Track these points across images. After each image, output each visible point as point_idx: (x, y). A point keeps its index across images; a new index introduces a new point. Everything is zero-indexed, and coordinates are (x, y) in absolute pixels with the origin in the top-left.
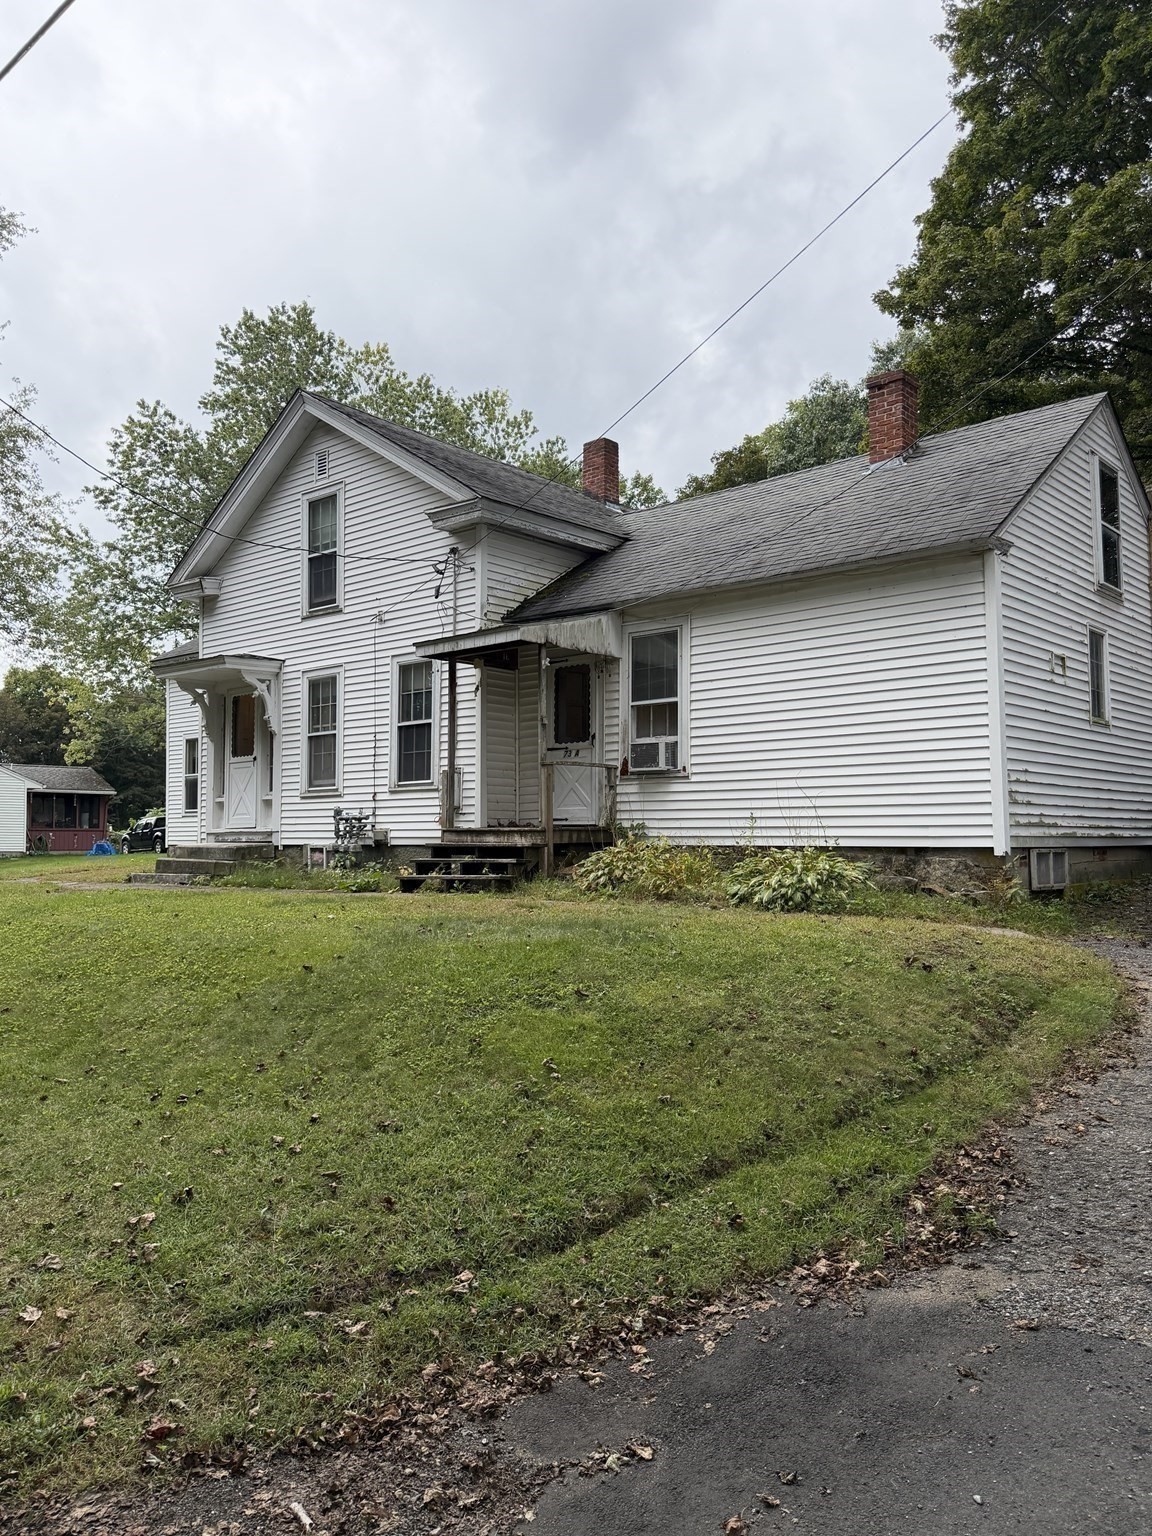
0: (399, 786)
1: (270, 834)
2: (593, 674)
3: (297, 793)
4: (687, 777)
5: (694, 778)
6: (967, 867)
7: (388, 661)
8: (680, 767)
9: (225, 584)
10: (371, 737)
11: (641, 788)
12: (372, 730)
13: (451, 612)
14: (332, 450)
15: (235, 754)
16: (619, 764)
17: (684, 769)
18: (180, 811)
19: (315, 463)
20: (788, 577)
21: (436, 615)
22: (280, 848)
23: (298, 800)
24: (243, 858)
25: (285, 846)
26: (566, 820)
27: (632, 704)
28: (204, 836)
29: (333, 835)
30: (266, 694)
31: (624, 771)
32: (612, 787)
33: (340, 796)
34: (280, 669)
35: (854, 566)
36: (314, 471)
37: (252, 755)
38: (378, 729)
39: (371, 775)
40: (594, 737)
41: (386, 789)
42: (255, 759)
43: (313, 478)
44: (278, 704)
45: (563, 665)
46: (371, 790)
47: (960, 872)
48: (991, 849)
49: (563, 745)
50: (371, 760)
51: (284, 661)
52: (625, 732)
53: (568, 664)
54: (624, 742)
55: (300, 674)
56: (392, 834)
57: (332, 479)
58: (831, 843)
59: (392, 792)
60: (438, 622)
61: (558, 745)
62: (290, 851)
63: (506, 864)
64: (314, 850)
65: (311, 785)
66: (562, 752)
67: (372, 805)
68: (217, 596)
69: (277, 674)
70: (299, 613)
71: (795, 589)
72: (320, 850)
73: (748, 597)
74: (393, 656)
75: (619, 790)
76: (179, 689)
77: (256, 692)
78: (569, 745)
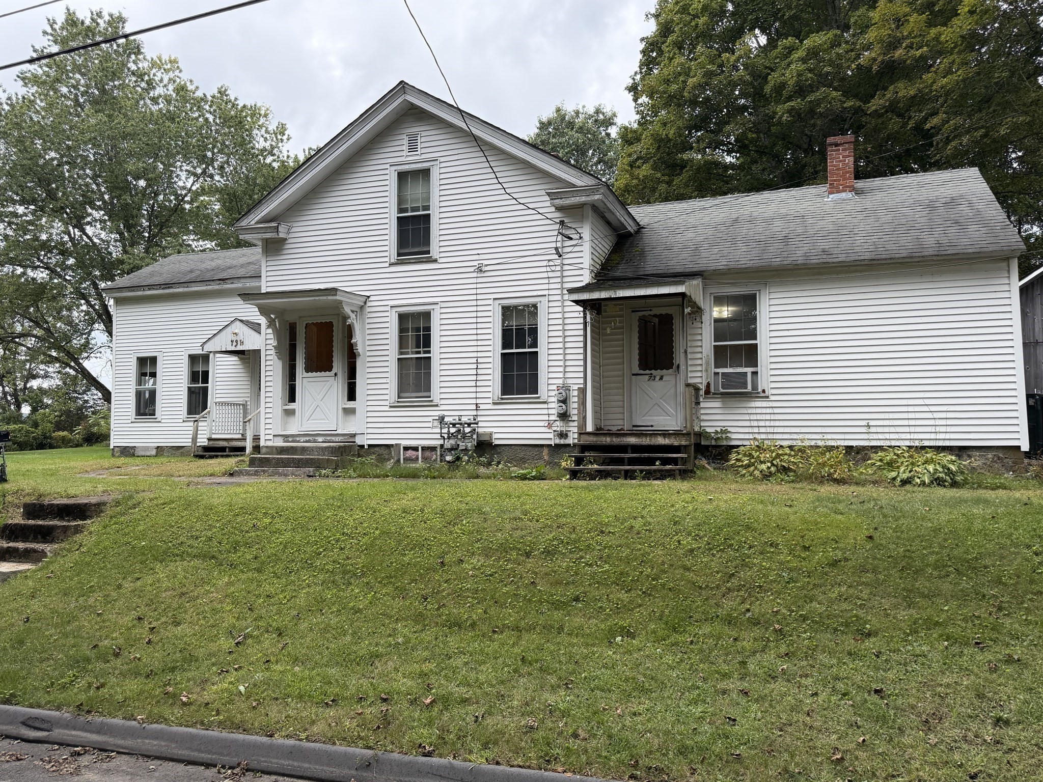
0: (502, 399)
1: (354, 435)
2: (677, 322)
3: (387, 403)
4: (768, 397)
5: (772, 398)
6: (999, 458)
7: (490, 302)
8: (760, 390)
9: (293, 230)
10: (474, 360)
11: (723, 404)
12: (475, 355)
13: (558, 268)
14: (424, 134)
15: (308, 369)
16: (703, 387)
17: (764, 391)
18: (130, 418)
19: (405, 142)
20: (866, 262)
21: (544, 269)
22: (366, 447)
23: (387, 408)
24: (342, 455)
25: (369, 446)
26: (652, 426)
27: (714, 344)
28: (271, 437)
29: (438, 436)
30: (355, 322)
31: (707, 392)
32: (698, 403)
33: (437, 406)
34: (365, 303)
35: (918, 259)
36: (404, 148)
37: (330, 370)
38: (479, 354)
39: (474, 389)
40: (678, 366)
41: (490, 401)
42: (336, 374)
43: (404, 153)
44: (363, 330)
45: (646, 313)
46: (474, 401)
47: (995, 462)
48: (1019, 447)
49: (648, 372)
50: (474, 378)
51: (369, 297)
52: (708, 364)
53: (652, 313)
54: (707, 371)
55: (388, 308)
56: (495, 436)
57: (423, 156)
58: (917, 444)
59: (494, 404)
60: (545, 275)
61: (642, 372)
62: (376, 449)
63: (677, 458)
64: (406, 449)
65: (399, 397)
66: (647, 377)
67: (474, 413)
68: (286, 239)
69: (362, 308)
70: (387, 259)
71: (861, 271)
72: (415, 449)
73: (820, 274)
74: (494, 299)
75: (702, 405)
76: (258, 313)
77: (349, 320)
78: (653, 371)
